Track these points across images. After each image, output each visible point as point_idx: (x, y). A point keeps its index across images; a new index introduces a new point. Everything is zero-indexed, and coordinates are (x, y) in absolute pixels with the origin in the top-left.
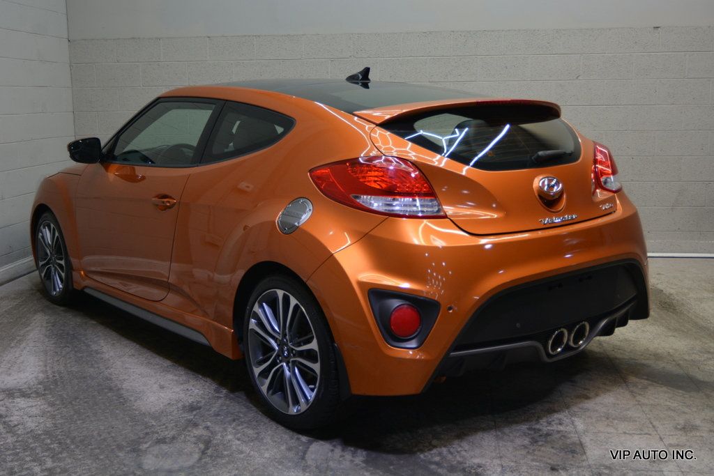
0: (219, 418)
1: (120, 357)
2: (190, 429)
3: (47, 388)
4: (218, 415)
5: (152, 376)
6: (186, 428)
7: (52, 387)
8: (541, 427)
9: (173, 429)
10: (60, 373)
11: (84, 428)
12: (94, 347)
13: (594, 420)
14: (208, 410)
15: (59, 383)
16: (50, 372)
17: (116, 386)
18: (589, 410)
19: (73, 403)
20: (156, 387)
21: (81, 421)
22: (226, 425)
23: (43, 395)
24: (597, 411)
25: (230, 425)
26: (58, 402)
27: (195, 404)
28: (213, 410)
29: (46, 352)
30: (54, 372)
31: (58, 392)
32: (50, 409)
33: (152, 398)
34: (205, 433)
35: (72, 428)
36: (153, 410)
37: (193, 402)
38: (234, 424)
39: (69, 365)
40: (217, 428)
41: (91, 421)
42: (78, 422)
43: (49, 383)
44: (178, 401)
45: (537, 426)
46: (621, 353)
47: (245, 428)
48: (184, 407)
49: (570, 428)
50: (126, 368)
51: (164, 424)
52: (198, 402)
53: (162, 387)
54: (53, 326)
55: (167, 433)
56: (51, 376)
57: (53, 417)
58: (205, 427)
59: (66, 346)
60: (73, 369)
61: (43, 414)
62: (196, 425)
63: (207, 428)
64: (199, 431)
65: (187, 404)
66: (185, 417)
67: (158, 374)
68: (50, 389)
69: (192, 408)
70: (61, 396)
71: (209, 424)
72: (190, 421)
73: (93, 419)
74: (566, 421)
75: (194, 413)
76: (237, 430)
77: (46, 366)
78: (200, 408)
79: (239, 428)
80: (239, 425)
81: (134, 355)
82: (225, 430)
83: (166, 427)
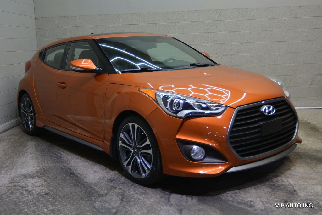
0: (125, 184)
1: (72, 159)
2: (113, 190)
3: (41, 174)
4: (124, 183)
5: (89, 167)
6: (111, 189)
7: (44, 173)
8: (274, 183)
9: (105, 190)
10: (46, 167)
11: (63, 191)
12: (59, 155)
13: (297, 179)
14: (119, 181)
15: (47, 172)
16: (41, 167)
17: (73, 172)
18: (293, 175)
19: (56, 180)
20: (92, 171)
21: (61, 188)
22: (129, 188)
23: (41, 177)
24: (297, 175)
25: (131, 187)
26: (48, 180)
27: (112, 178)
28: (121, 181)
29: (37, 158)
30: (43, 167)
31: (47, 175)
32: (45, 183)
33: (92, 177)
34: (120, 191)
35: (58, 191)
36: (94, 182)
37: (111, 178)
38: (133, 187)
39: (49, 163)
40: (125, 189)
41: (66, 188)
42: (60, 188)
43: (42, 172)
44: (104, 177)
45: (272, 183)
46: (300, 150)
47: (138, 188)
48: (108, 180)
49: (287, 183)
50: (76, 164)
51: (100, 188)
52: (114, 178)
53: (95, 172)
54: (38, 146)
55: (102, 192)
56: (42, 168)
57: (48, 187)
58: (120, 189)
59: (46, 155)
60: (52, 165)
61: (43, 185)
62: (115, 188)
63: (121, 189)
64: (117, 191)
65: (109, 179)
66: (109, 185)
67: (92, 166)
68: (43, 174)
69: (111, 180)
70: (49, 177)
71: (121, 187)
72: (112, 186)
73: (66, 187)
74: (285, 180)
75: (113, 182)
76: (135, 189)
77: (39, 164)
78: (115, 180)
79: (136, 188)
80: (135, 187)
81: (79, 158)
82: (129, 189)
83: (102, 189)
